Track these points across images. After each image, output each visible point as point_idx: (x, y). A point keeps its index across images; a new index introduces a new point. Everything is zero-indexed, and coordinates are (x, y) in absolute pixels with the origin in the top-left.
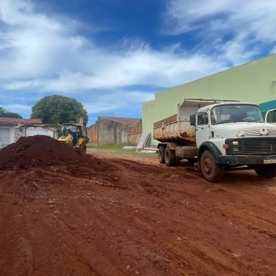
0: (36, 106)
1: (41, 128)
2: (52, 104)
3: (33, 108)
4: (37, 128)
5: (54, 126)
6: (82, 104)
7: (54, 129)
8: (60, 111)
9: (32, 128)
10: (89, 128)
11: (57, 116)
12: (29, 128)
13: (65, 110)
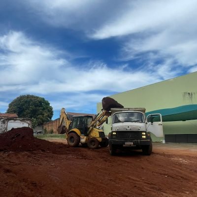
0: (12, 103)
1: (19, 121)
2: (26, 102)
3: (10, 104)
4: (16, 121)
5: (29, 120)
6: (49, 102)
7: (29, 122)
8: (32, 107)
9: (13, 121)
10: (54, 121)
11: (29, 111)
12: (10, 121)
13: (36, 106)
